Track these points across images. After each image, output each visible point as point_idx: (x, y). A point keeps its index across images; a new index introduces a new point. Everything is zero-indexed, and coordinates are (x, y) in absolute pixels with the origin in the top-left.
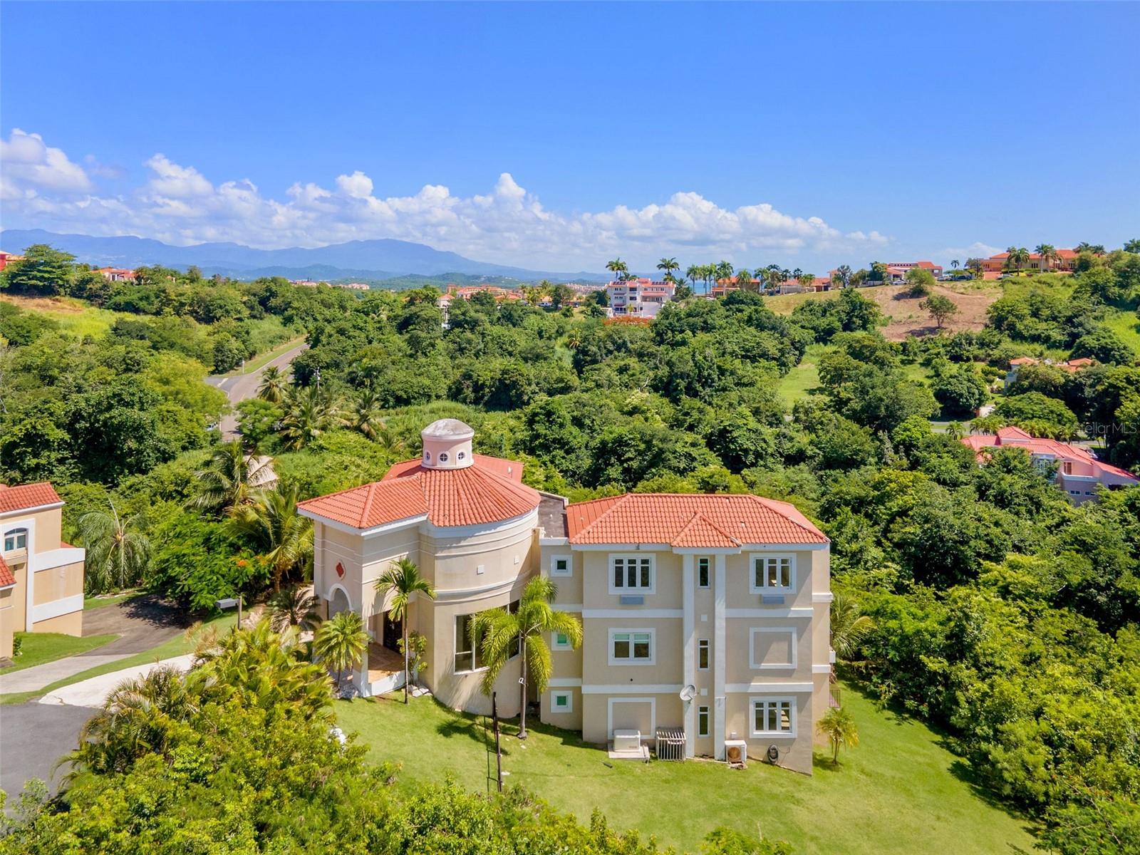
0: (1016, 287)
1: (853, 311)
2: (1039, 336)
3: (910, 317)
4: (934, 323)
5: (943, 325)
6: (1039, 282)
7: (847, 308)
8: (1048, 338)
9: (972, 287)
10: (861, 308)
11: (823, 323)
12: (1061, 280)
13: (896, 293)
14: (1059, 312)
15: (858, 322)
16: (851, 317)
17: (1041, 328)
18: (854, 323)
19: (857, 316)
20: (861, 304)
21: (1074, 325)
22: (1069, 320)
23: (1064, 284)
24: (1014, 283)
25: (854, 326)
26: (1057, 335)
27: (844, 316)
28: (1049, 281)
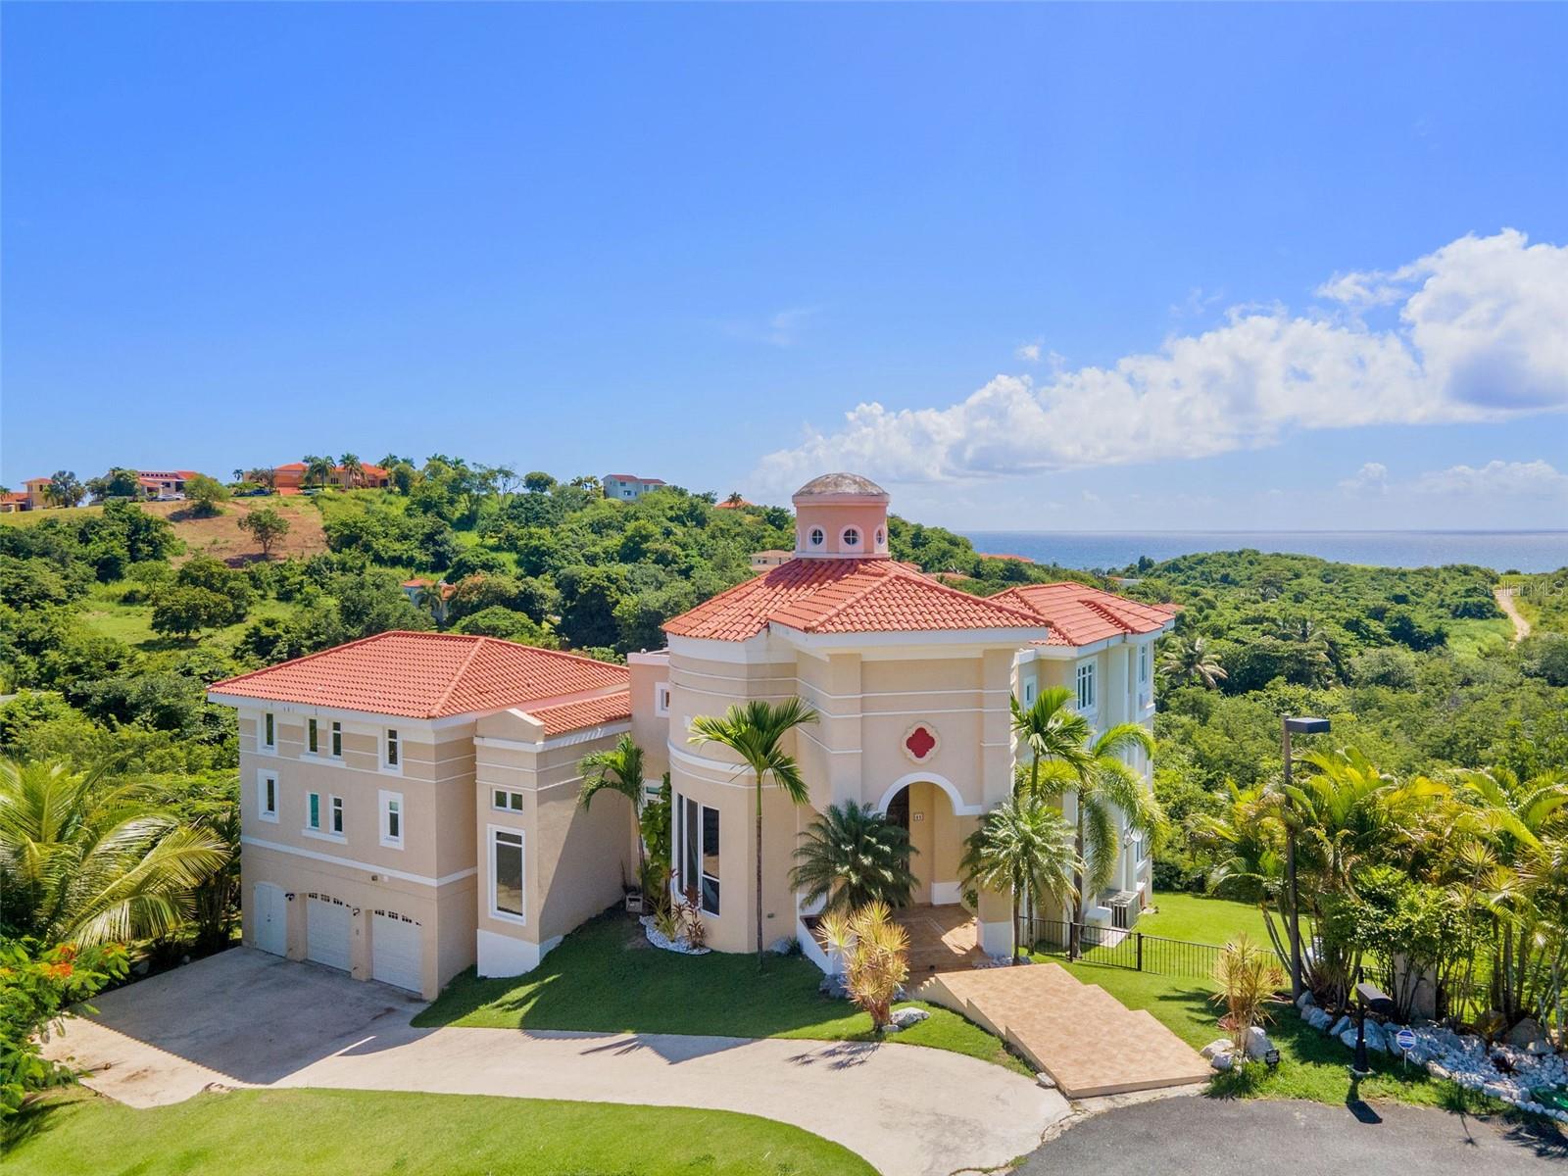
0: (333, 504)
1: (136, 531)
2: (400, 558)
3: (215, 543)
4: (258, 549)
5: (272, 551)
6: (357, 499)
7: (126, 528)
8: (411, 560)
9: (277, 504)
10: (148, 529)
11: (96, 549)
12: (380, 496)
13: (170, 511)
14: (410, 530)
15: (146, 549)
16: (134, 542)
17: (399, 548)
18: (139, 550)
19: (144, 540)
20: (148, 522)
21: (436, 543)
22: (430, 538)
23: (384, 502)
24: (330, 499)
25: (140, 555)
26: (421, 556)
27: (124, 539)
28: (369, 498)
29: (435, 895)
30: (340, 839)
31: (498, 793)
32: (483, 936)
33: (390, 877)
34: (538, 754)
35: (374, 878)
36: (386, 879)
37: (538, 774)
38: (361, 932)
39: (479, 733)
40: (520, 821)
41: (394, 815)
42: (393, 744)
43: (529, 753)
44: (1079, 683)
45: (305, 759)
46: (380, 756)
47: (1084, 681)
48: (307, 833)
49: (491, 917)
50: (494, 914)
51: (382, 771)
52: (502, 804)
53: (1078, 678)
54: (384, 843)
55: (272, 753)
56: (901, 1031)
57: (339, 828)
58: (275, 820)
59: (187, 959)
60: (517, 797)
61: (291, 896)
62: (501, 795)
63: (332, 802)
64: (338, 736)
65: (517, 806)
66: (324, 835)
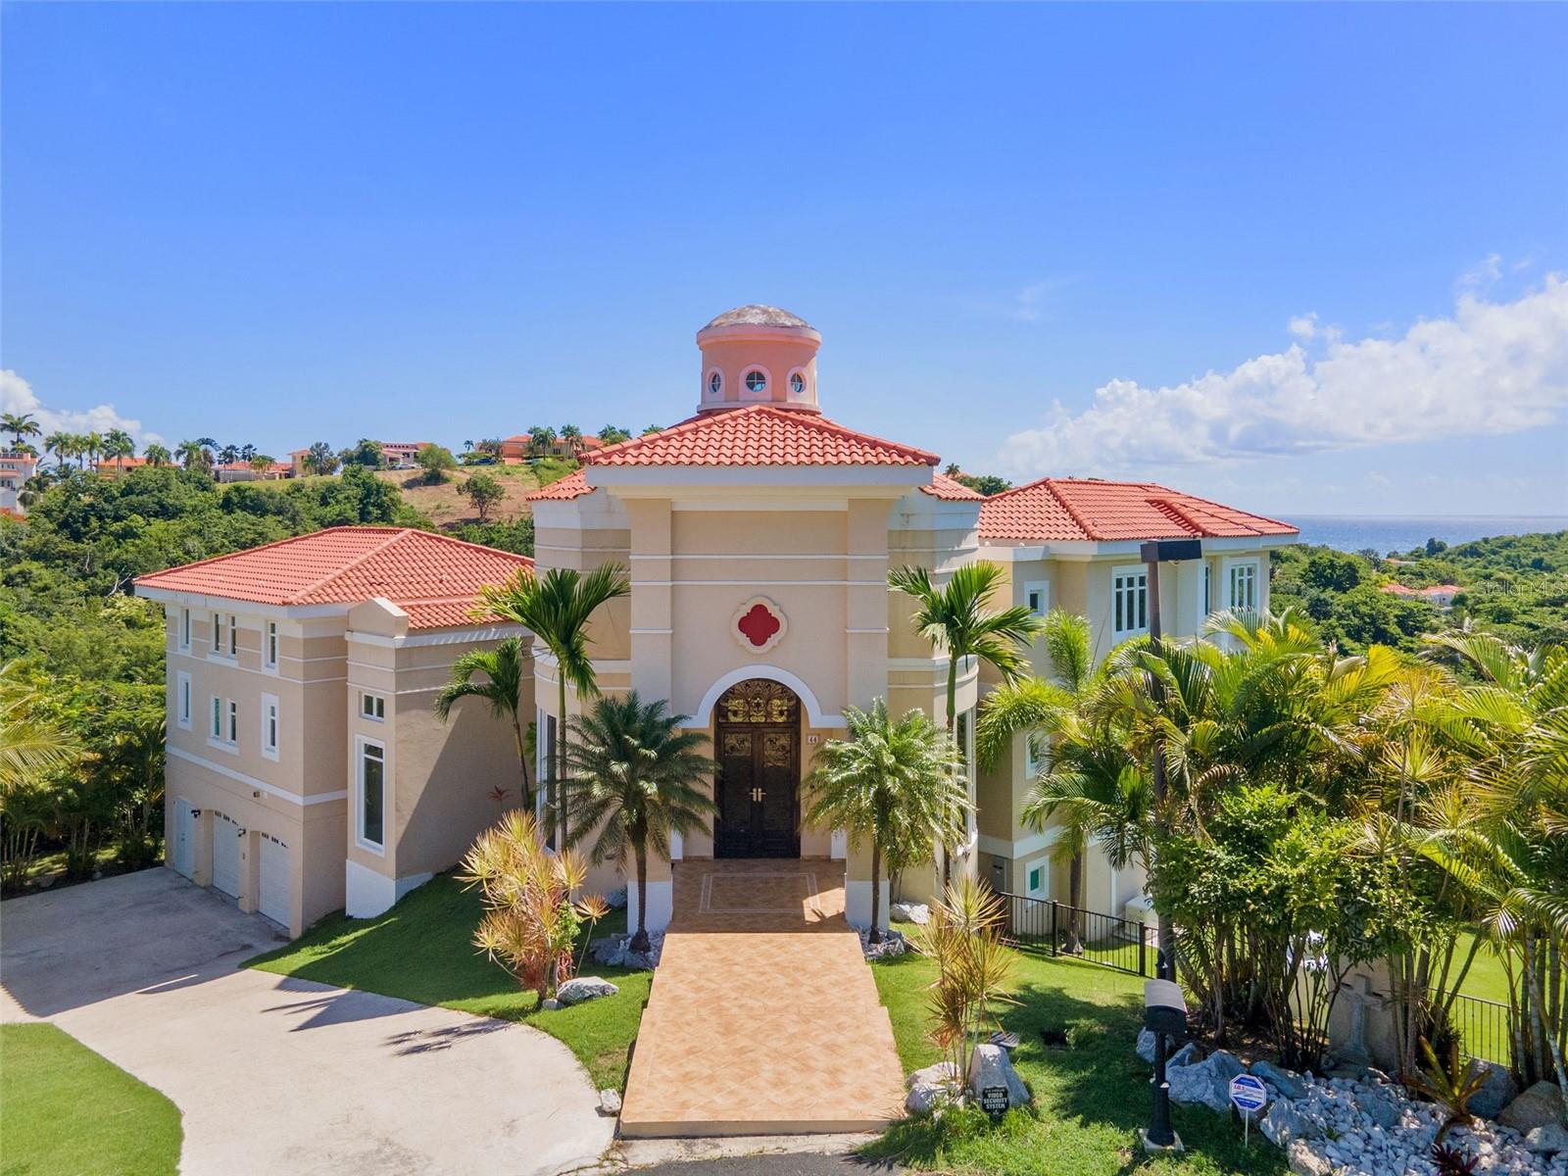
0: (551, 472)
1: (367, 496)
3: (438, 507)
4: (475, 513)
5: (488, 516)
7: (359, 492)
9: (500, 473)
10: (378, 492)
11: (330, 511)
13: (404, 480)
15: (376, 512)
16: (365, 506)
18: (369, 513)
19: (374, 504)
20: (379, 487)
24: (548, 468)
25: (370, 517)
27: (356, 503)
29: (300, 816)
30: (232, 749)
31: (367, 697)
32: (352, 867)
33: (269, 794)
34: (397, 650)
35: (256, 795)
36: (265, 796)
37: (397, 673)
38: (247, 855)
39: (351, 627)
40: (383, 732)
41: (273, 722)
42: (273, 638)
43: (390, 649)
44: (1119, 596)
45: (210, 658)
46: (263, 652)
47: (1131, 594)
48: (211, 743)
49: (358, 845)
50: (361, 842)
51: (265, 671)
52: (369, 711)
53: (1115, 590)
54: (266, 754)
55: (188, 653)
56: (558, 1008)
57: (234, 738)
58: (188, 726)
59: (99, 874)
60: (381, 703)
61: (196, 813)
62: (369, 700)
63: (229, 707)
64: (234, 632)
65: (381, 713)
66: (225, 745)
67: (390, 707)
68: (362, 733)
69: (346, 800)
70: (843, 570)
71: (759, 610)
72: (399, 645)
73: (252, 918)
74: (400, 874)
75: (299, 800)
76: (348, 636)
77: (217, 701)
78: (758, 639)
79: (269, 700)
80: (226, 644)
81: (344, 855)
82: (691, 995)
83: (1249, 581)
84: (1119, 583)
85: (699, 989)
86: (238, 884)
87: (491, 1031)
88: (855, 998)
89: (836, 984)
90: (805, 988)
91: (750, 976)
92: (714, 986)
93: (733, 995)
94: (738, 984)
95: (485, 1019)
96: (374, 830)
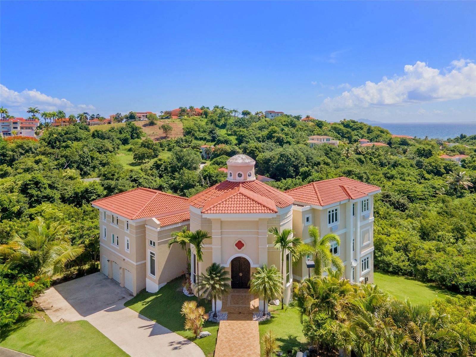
0: (186, 121)
1: (133, 131)
2: (202, 138)
3: (153, 133)
4: (164, 135)
5: (168, 136)
6: (193, 119)
7: (130, 130)
8: (205, 139)
9: (171, 121)
10: (136, 130)
11: (122, 136)
12: (199, 119)
13: (143, 124)
14: (206, 129)
15: (135, 135)
16: (132, 134)
17: (202, 135)
18: (134, 136)
19: (135, 133)
20: (136, 128)
21: (213, 134)
22: (211, 132)
23: (200, 120)
24: (185, 120)
25: (134, 137)
26: (208, 138)
27: (130, 133)
28: (196, 119)
29: (135, 267)
30: (118, 248)
32: (147, 280)
33: (127, 260)
35: (124, 260)
37: (158, 237)
38: (122, 273)
39: (146, 224)
40: (154, 250)
41: (128, 243)
42: (128, 224)
43: (156, 231)
44: (329, 216)
45: (111, 224)
46: (125, 227)
47: (333, 214)
48: (111, 244)
49: (149, 275)
50: (150, 275)
51: (126, 231)
52: (151, 244)
53: (328, 214)
54: (126, 251)
55: (105, 222)
56: (200, 339)
57: (118, 244)
58: (106, 239)
59: (86, 274)
60: (154, 243)
61: (108, 261)
62: (151, 242)
63: (116, 237)
64: (117, 219)
65: (154, 245)
66: (115, 246)
67: (156, 244)
68: (149, 249)
69: (146, 263)
70: (258, 233)
71: (240, 242)
72: (158, 231)
73: (123, 289)
74: (159, 283)
75: (135, 264)
76: (146, 226)
77: (113, 235)
78: (240, 248)
79: (126, 238)
80: (115, 222)
81: (145, 277)
82: (225, 340)
83: (367, 203)
84: (329, 212)
85: (226, 338)
86: (120, 280)
87: (188, 344)
88: (255, 341)
89: (252, 337)
90: (246, 338)
91: (236, 335)
92: (229, 337)
93: (233, 340)
94: (234, 337)
95: (186, 339)
96: (153, 272)
